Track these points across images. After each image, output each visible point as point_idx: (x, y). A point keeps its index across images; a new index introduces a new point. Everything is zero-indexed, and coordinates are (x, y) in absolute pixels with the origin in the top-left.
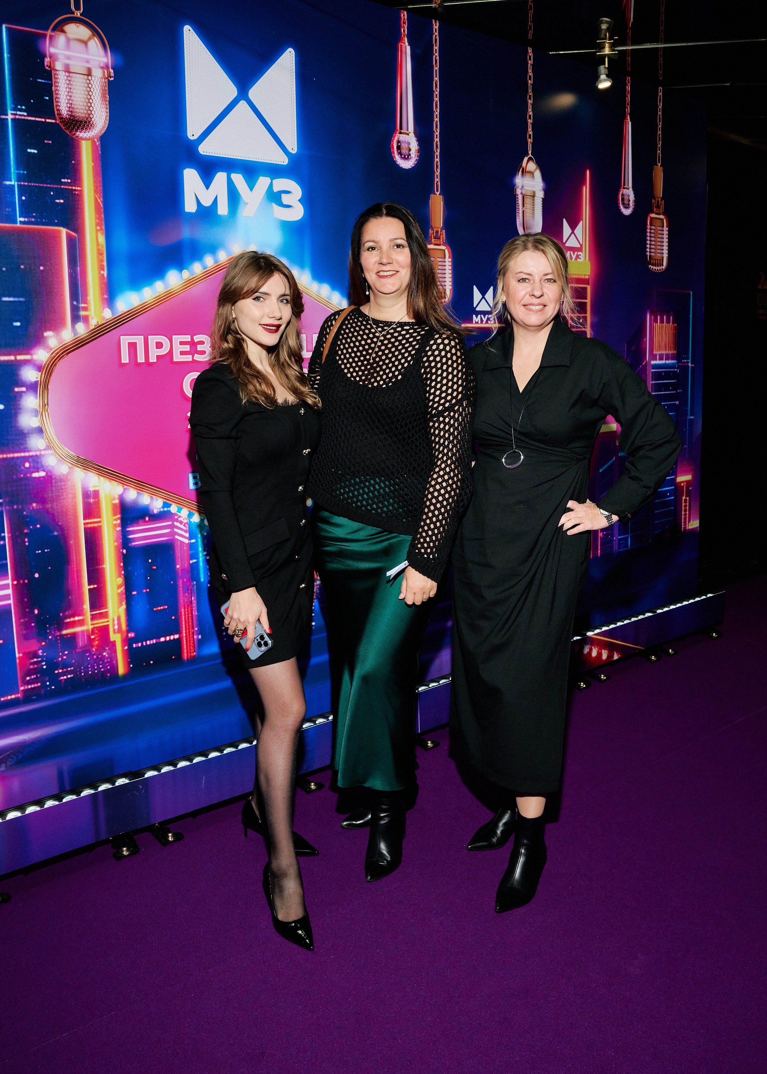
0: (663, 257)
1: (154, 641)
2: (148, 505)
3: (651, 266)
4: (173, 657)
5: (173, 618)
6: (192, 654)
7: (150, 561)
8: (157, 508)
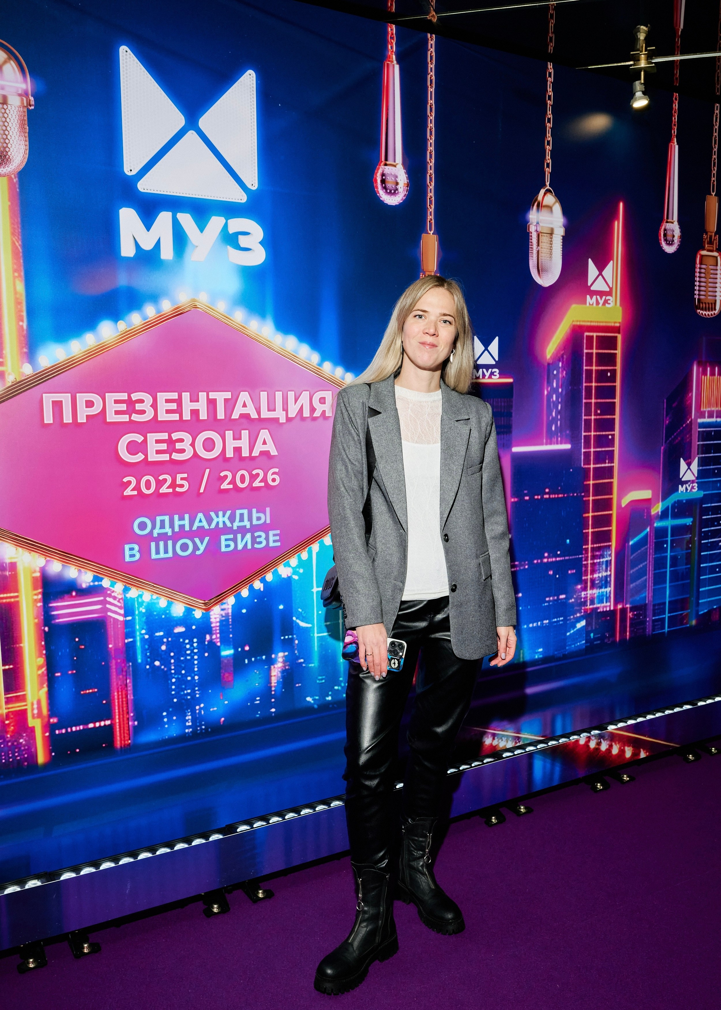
0: (716, 301)
1: (81, 727)
2: (75, 579)
3: (699, 310)
4: (104, 745)
5: (104, 702)
6: (126, 742)
7: (77, 640)
8: (86, 583)
